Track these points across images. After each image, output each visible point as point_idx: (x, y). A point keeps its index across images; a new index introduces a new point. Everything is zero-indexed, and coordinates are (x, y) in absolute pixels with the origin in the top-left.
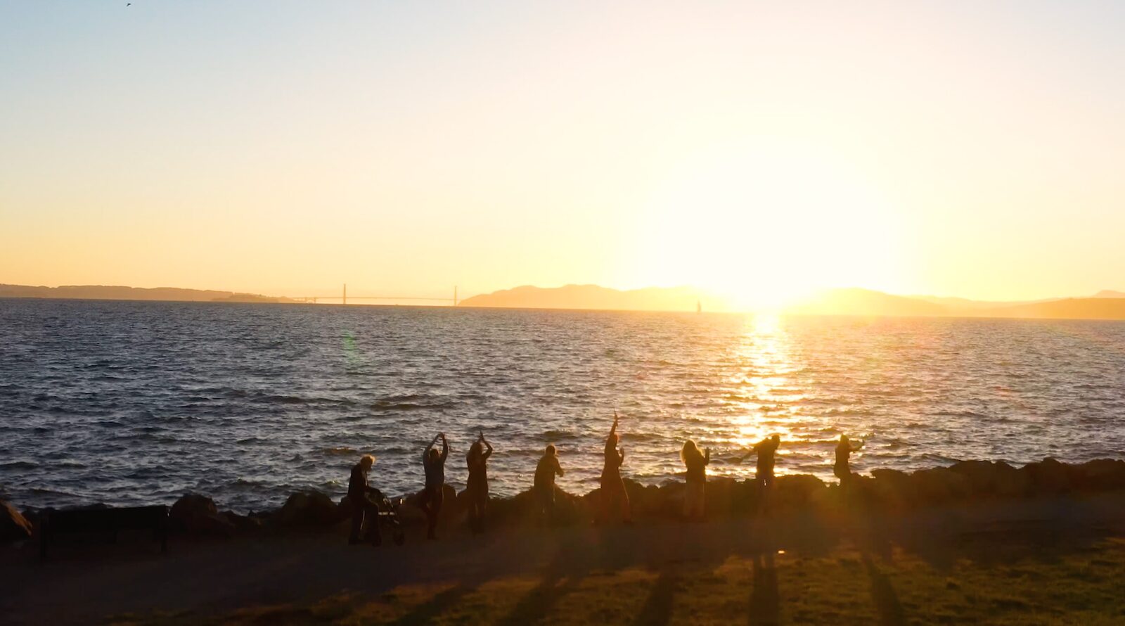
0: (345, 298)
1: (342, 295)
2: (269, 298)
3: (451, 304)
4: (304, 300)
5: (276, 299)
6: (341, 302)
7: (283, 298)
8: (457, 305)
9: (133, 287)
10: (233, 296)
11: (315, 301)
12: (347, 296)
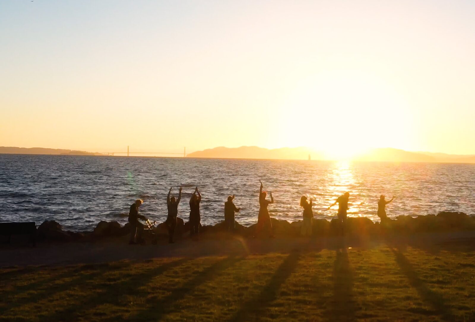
0: (128, 153)
1: (127, 152)
2: (90, 153)
3: (182, 156)
4: (107, 154)
5: (93, 153)
6: (126, 155)
7: (97, 153)
8: (186, 157)
9: (20, 147)
10: (71, 152)
11: (113, 154)
12: (129, 152)
